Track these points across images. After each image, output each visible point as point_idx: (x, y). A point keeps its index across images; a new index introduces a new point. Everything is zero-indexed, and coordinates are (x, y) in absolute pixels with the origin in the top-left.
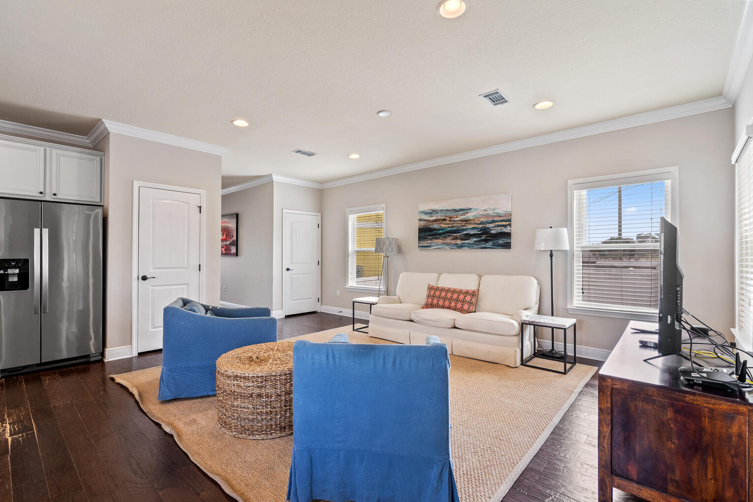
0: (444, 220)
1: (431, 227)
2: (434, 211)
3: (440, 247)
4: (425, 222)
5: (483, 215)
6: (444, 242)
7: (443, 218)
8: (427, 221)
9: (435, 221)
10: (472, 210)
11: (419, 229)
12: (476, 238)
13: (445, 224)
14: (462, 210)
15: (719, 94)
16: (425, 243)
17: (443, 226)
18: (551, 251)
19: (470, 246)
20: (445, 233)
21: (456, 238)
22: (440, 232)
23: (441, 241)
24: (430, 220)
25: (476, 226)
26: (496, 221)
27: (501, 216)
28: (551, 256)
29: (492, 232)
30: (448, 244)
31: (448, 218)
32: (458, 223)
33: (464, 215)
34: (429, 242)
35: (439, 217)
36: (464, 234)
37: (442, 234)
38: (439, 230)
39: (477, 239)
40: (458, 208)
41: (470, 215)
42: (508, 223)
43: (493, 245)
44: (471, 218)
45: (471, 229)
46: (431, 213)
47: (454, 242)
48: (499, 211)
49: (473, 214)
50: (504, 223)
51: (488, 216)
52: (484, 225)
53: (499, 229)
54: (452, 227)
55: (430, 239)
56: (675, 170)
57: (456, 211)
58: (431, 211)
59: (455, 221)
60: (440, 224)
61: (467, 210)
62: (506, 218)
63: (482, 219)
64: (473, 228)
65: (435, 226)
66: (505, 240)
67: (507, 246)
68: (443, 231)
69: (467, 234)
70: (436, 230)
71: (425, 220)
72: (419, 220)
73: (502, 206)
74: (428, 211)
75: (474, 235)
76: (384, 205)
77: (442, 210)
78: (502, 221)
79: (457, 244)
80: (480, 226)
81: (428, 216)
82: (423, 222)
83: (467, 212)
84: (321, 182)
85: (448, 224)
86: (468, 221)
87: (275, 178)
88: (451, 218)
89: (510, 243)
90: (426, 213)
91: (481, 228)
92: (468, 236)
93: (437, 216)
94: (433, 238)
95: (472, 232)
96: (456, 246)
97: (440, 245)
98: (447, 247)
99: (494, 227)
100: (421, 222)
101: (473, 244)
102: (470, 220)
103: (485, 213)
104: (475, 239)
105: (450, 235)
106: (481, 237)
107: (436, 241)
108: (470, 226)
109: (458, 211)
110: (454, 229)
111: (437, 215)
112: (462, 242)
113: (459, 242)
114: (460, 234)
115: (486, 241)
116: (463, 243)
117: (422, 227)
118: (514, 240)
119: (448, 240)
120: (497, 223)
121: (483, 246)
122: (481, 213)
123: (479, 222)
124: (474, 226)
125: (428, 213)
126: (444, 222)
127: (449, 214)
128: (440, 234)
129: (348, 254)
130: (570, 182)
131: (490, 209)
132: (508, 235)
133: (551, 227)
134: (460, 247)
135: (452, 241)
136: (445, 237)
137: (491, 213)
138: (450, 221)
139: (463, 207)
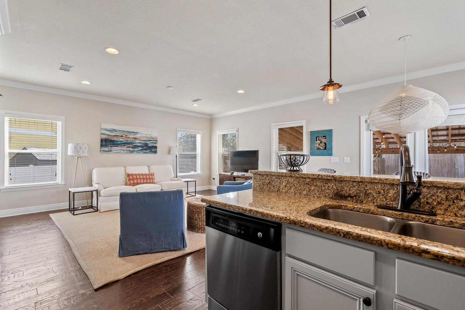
0: (122, 136)
1: (112, 139)
2: (114, 130)
4: (107, 136)
5: (145, 137)
7: (120, 135)
8: (108, 135)
9: (115, 136)
10: (139, 133)
11: (101, 139)
14: (133, 132)
15: (211, 115)
16: (106, 149)
17: (121, 139)
18: (176, 155)
19: (137, 152)
20: (122, 144)
21: (129, 147)
22: (119, 143)
23: (119, 148)
24: (111, 135)
25: (141, 142)
26: (151, 141)
27: (153, 139)
28: (176, 157)
29: (149, 145)
30: (124, 150)
31: (124, 135)
32: (130, 139)
35: (118, 134)
36: (134, 145)
37: (120, 144)
38: (117, 141)
39: (142, 148)
40: (131, 131)
41: (138, 136)
42: (156, 142)
43: (150, 152)
44: (139, 137)
46: (112, 131)
47: (128, 149)
48: (153, 136)
49: (140, 135)
50: (155, 142)
51: (147, 137)
52: (145, 142)
53: (152, 144)
55: (111, 147)
57: (129, 132)
58: (112, 130)
59: (129, 138)
60: (119, 138)
61: (136, 133)
62: (156, 140)
63: (144, 139)
65: (116, 139)
66: (155, 150)
67: (155, 152)
68: (121, 143)
70: (115, 141)
73: (154, 134)
74: (110, 129)
77: (120, 131)
78: (154, 141)
80: (143, 142)
81: (109, 132)
85: (124, 139)
86: (136, 138)
89: (157, 151)
90: (108, 130)
92: (136, 147)
93: (116, 134)
94: (113, 146)
95: (139, 145)
96: (129, 151)
97: (119, 150)
99: (150, 143)
101: (139, 151)
103: (146, 136)
104: (140, 148)
106: (143, 147)
107: (115, 148)
108: (137, 141)
109: (131, 133)
110: (128, 142)
111: (116, 132)
112: (133, 149)
113: (131, 149)
114: (132, 145)
115: (146, 149)
119: (124, 148)
120: (152, 142)
121: (145, 152)
122: (144, 135)
127: (125, 133)
130: (178, 129)
131: (148, 134)
132: (156, 147)
134: (132, 152)
135: (126, 149)
136: (122, 146)
137: (149, 136)
138: (125, 137)
139: (134, 131)
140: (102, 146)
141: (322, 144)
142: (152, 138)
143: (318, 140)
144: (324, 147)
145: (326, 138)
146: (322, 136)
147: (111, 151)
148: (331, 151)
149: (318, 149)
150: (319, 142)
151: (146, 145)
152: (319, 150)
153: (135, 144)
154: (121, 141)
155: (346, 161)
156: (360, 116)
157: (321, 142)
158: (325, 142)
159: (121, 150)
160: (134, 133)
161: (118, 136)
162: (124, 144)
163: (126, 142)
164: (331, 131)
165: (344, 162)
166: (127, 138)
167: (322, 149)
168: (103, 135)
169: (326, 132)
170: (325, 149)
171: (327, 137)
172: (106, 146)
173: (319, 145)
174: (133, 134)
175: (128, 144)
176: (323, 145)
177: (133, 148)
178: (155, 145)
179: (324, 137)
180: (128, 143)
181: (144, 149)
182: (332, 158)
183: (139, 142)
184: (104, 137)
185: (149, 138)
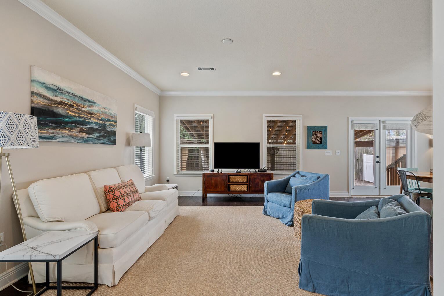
0: (71, 106)
1: (55, 110)
2: (59, 89)
3: (66, 139)
4: (46, 101)
5: (103, 112)
6: (71, 133)
7: (69, 103)
8: (50, 100)
9: (61, 103)
10: (96, 104)
12: (98, 133)
13: (72, 111)
14: (88, 101)
17: (70, 113)
18: (141, 147)
19: (94, 141)
20: (71, 123)
21: (82, 131)
22: (67, 120)
23: (67, 132)
24: (54, 101)
25: (98, 121)
26: (110, 121)
27: (112, 117)
29: (108, 129)
30: (75, 137)
31: (75, 105)
32: (84, 114)
34: (52, 131)
35: (66, 101)
36: (89, 128)
38: (65, 117)
39: (99, 135)
40: (85, 97)
41: (94, 109)
42: (116, 124)
43: (108, 141)
44: (95, 112)
45: (94, 123)
46: (55, 90)
47: (80, 135)
48: (112, 113)
49: (97, 109)
50: (114, 123)
51: (105, 114)
52: (103, 122)
53: (111, 128)
54: (79, 117)
55: (54, 128)
57: (83, 99)
58: (55, 88)
59: (82, 111)
60: (67, 109)
61: (92, 102)
62: (115, 119)
63: (102, 116)
64: (96, 123)
65: (60, 110)
66: (114, 138)
67: (114, 142)
68: (70, 120)
69: (92, 128)
70: (61, 116)
71: (46, 98)
73: (114, 110)
74: (52, 87)
75: (97, 130)
77: (69, 93)
78: (113, 121)
79: (83, 138)
80: (101, 122)
82: (42, 100)
83: (92, 105)
85: (75, 113)
86: (92, 114)
88: (78, 106)
89: (116, 140)
90: (48, 88)
91: (101, 124)
92: (91, 131)
93: (62, 98)
94: (57, 127)
95: (95, 127)
97: (66, 137)
98: (73, 141)
101: (96, 139)
102: (94, 114)
103: (104, 110)
104: (97, 135)
105: (76, 127)
106: (101, 132)
107: (61, 131)
108: (93, 120)
109: (85, 101)
110: (81, 120)
111: (62, 96)
112: (88, 136)
113: (85, 135)
114: (86, 127)
115: (104, 137)
116: (88, 137)
117: (39, 105)
119: (75, 132)
120: (110, 123)
121: (102, 141)
122: (102, 109)
123: (100, 118)
124: (96, 121)
125: (50, 88)
126: (71, 109)
127: (77, 101)
128: (67, 123)
130: (135, 105)
132: (115, 133)
134: (86, 141)
135: (78, 134)
136: (72, 128)
138: (77, 109)
139: (89, 99)
141: (318, 138)
143: (314, 135)
144: (319, 141)
145: (321, 133)
146: (318, 132)
147: (52, 138)
148: (327, 145)
149: (314, 143)
150: (315, 136)
151: (104, 128)
152: (316, 143)
153: (90, 126)
154: (69, 117)
155: (338, 154)
156: (348, 117)
157: (317, 137)
158: (321, 137)
160: (90, 101)
161: (66, 104)
162: (75, 122)
163: (77, 119)
164: (326, 127)
165: (337, 154)
166: (79, 112)
167: (318, 143)
168: (38, 98)
169: (322, 128)
170: (321, 143)
171: (323, 133)
172: (46, 125)
173: (315, 140)
174: (88, 103)
176: (318, 140)
177: (88, 133)
178: (114, 129)
179: (319, 132)
180: (81, 121)
181: (102, 136)
182: (326, 151)
184: (39, 102)
185: (108, 115)
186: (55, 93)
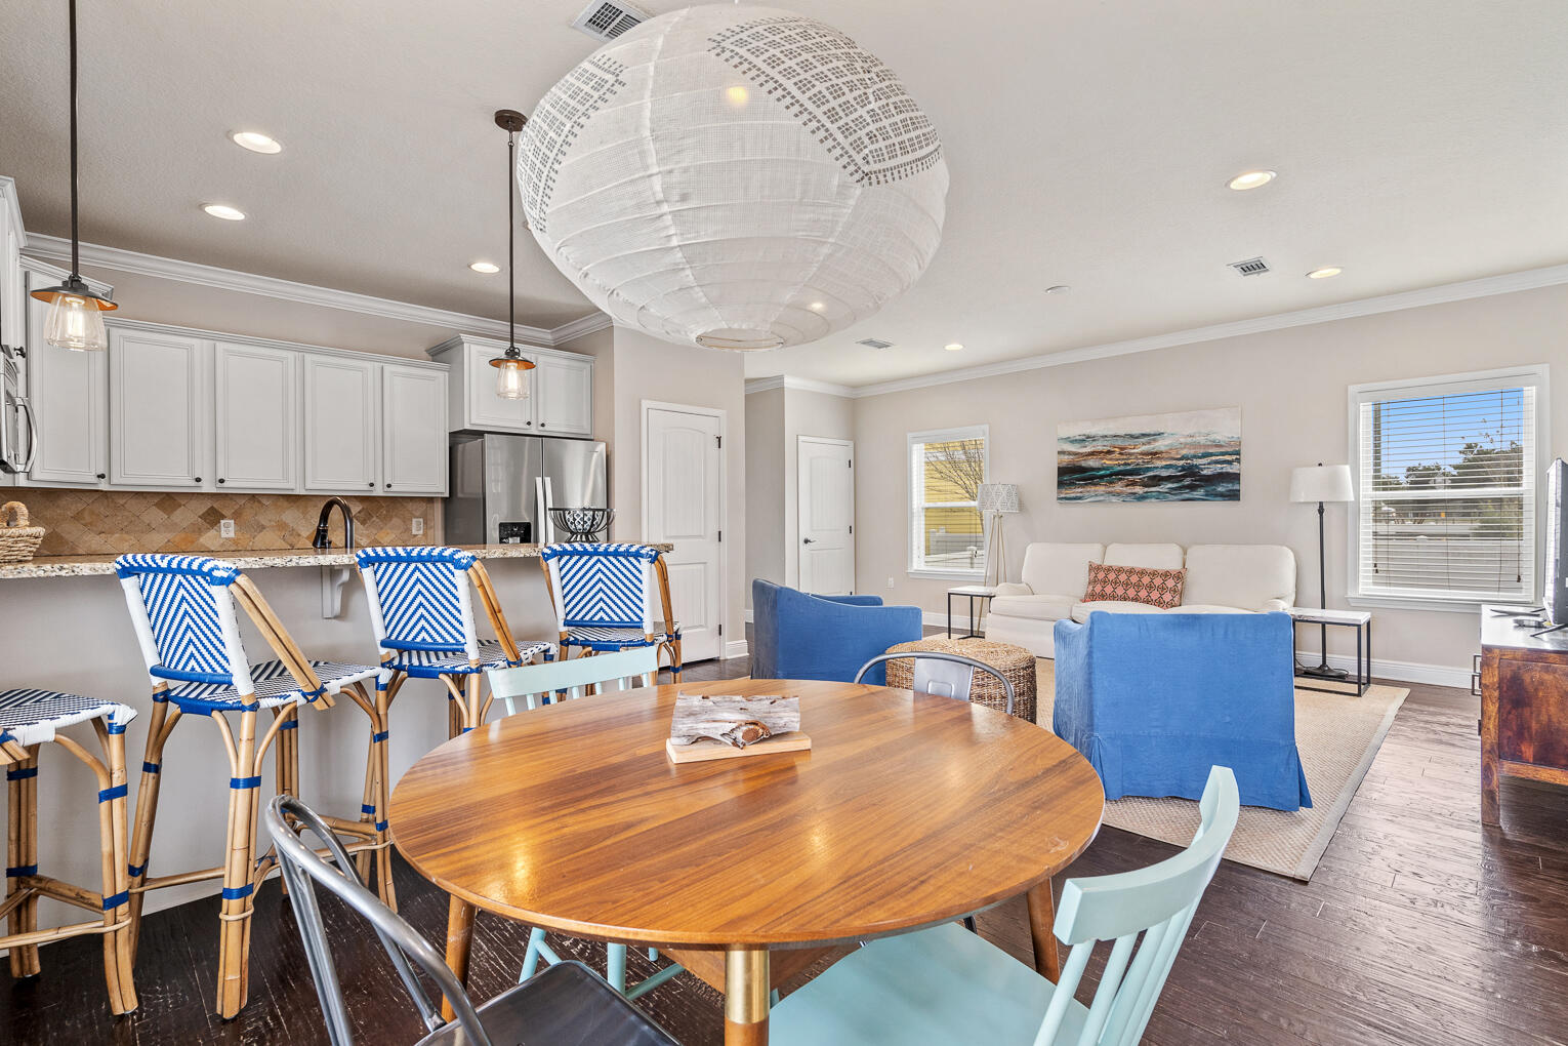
0: (1109, 452)
1: (1084, 464)
2: (1088, 438)
3: (1102, 498)
4: (1070, 457)
5: (1186, 444)
6: (1110, 489)
7: (1106, 449)
8: (1075, 455)
9: (1092, 454)
10: (1165, 435)
11: (1059, 468)
12: (1173, 483)
13: (1111, 459)
14: (1144, 435)
16: (1071, 493)
17: (1108, 462)
18: (1321, 503)
19: (1160, 496)
20: (1110, 475)
21: (1134, 483)
22: (1102, 472)
23: (1103, 488)
24: (1081, 454)
25: (1173, 462)
26: (1212, 455)
27: (1221, 446)
28: (1321, 511)
29: (1205, 472)
30: (1118, 494)
31: (1116, 450)
32: (1137, 458)
33: (1149, 443)
34: (1080, 490)
35: (1100, 448)
36: (1149, 477)
37: (1106, 476)
38: (1099, 469)
39: (1175, 485)
40: (1136, 431)
41: (1160, 445)
42: (1234, 457)
43: (1206, 495)
44: (1163, 449)
45: (1162, 468)
46: (1084, 440)
47: (1129, 490)
48: (1218, 437)
49: (1167, 442)
50: (1227, 458)
51: (1198, 445)
52: (1189, 461)
53: (1218, 468)
54: (1125, 464)
55: (1082, 486)
56: (1543, 370)
57: (1132, 436)
58: (1083, 437)
59: (1131, 454)
60: (1102, 459)
61: (1154, 435)
62: (1230, 450)
63: (1184, 452)
64: (1167, 467)
65: (1092, 463)
66: (1230, 486)
67: (1234, 496)
68: (1108, 472)
69: (1155, 476)
70: (1093, 469)
71: (1070, 453)
72: (1059, 453)
73: (1223, 429)
74: (1078, 438)
75: (1169, 479)
76: (986, 427)
77: (1106, 436)
78: (1224, 454)
79: (1135, 494)
80: (1181, 463)
81: (1078, 445)
82: (1066, 457)
83: (1154, 440)
84: (855, 386)
85: (1117, 460)
86: (1156, 453)
87: (790, 382)
88: (1122, 449)
89: (1239, 491)
90: (1074, 441)
91: (1182, 466)
92: (1157, 480)
93: (1094, 447)
94: (1086, 484)
95: (1165, 473)
96: (1133, 496)
97: (1102, 495)
98: (1114, 499)
99: (1209, 464)
100: (1062, 456)
101: (1166, 493)
102: (1161, 453)
103: (1189, 440)
104: (1170, 485)
105: (1120, 479)
106: (1182, 481)
107: (1093, 488)
108: (1159, 463)
109: (1137, 438)
110: (1128, 468)
111: (1094, 443)
112: (1146, 489)
113: (1139, 490)
114: (1141, 477)
115: (1192, 488)
116: (1147, 492)
117: (1064, 464)
118: (1245, 486)
119: (1118, 487)
120: (1214, 458)
121: (1187, 496)
122: (1182, 440)
123: (1179, 456)
124: (1168, 463)
125: (1077, 440)
126: (1109, 457)
127: (1120, 443)
128: (1102, 477)
129: (912, 513)
130: (1353, 389)
131: (1200, 433)
132: (1236, 477)
133: (1320, 465)
134: (1142, 498)
135: (1125, 489)
136: (1111, 483)
137: (1202, 440)
138: (1120, 454)
139: (1147, 431)
140: (1061, 484)
142: (1217, 446)
147: (1080, 498)
151: (1190, 472)
153: (1151, 474)
154: (1108, 468)
159: (1109, 493)
160: (1149, 435)
161: (1100, 453)
162: (1118, 474)
163: (1122, 468)
166: (1125, 457)
172: (1072, 484)
174: (1143, 440)
175: (1131, 475)
177: (1145, 486)
178: (1228, 469)
180: (1130, 470)
181: (1186, 487)
183: (1164, 463)
185: (1205, 446)
186: (1083, 444)
